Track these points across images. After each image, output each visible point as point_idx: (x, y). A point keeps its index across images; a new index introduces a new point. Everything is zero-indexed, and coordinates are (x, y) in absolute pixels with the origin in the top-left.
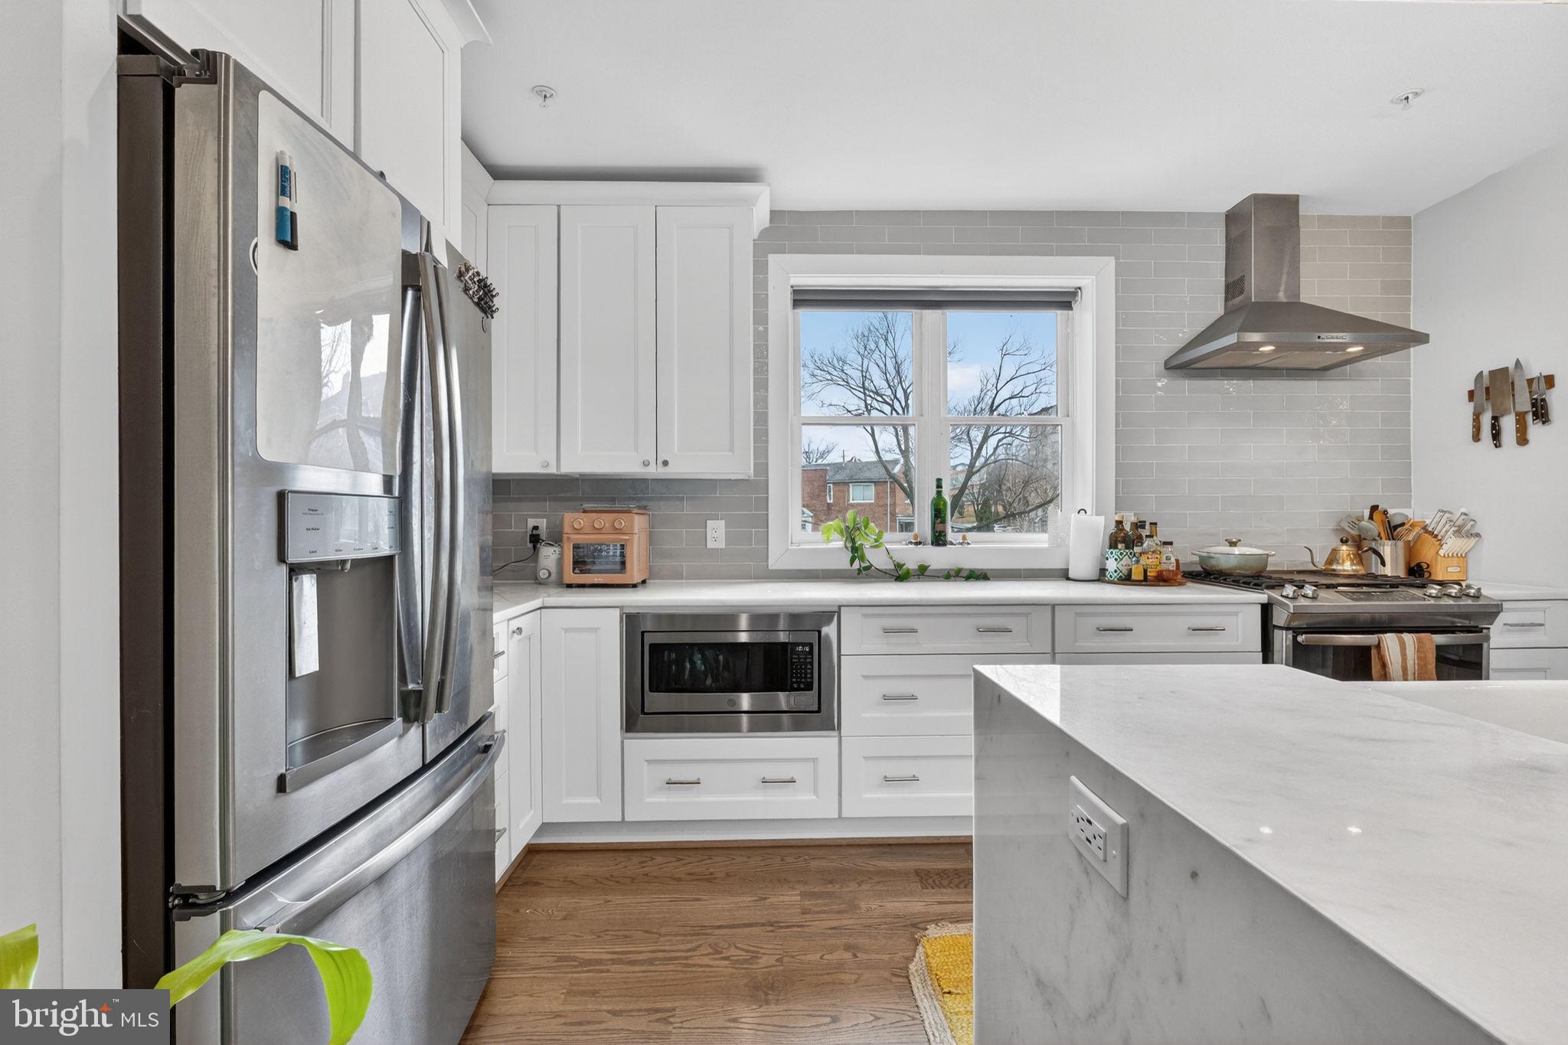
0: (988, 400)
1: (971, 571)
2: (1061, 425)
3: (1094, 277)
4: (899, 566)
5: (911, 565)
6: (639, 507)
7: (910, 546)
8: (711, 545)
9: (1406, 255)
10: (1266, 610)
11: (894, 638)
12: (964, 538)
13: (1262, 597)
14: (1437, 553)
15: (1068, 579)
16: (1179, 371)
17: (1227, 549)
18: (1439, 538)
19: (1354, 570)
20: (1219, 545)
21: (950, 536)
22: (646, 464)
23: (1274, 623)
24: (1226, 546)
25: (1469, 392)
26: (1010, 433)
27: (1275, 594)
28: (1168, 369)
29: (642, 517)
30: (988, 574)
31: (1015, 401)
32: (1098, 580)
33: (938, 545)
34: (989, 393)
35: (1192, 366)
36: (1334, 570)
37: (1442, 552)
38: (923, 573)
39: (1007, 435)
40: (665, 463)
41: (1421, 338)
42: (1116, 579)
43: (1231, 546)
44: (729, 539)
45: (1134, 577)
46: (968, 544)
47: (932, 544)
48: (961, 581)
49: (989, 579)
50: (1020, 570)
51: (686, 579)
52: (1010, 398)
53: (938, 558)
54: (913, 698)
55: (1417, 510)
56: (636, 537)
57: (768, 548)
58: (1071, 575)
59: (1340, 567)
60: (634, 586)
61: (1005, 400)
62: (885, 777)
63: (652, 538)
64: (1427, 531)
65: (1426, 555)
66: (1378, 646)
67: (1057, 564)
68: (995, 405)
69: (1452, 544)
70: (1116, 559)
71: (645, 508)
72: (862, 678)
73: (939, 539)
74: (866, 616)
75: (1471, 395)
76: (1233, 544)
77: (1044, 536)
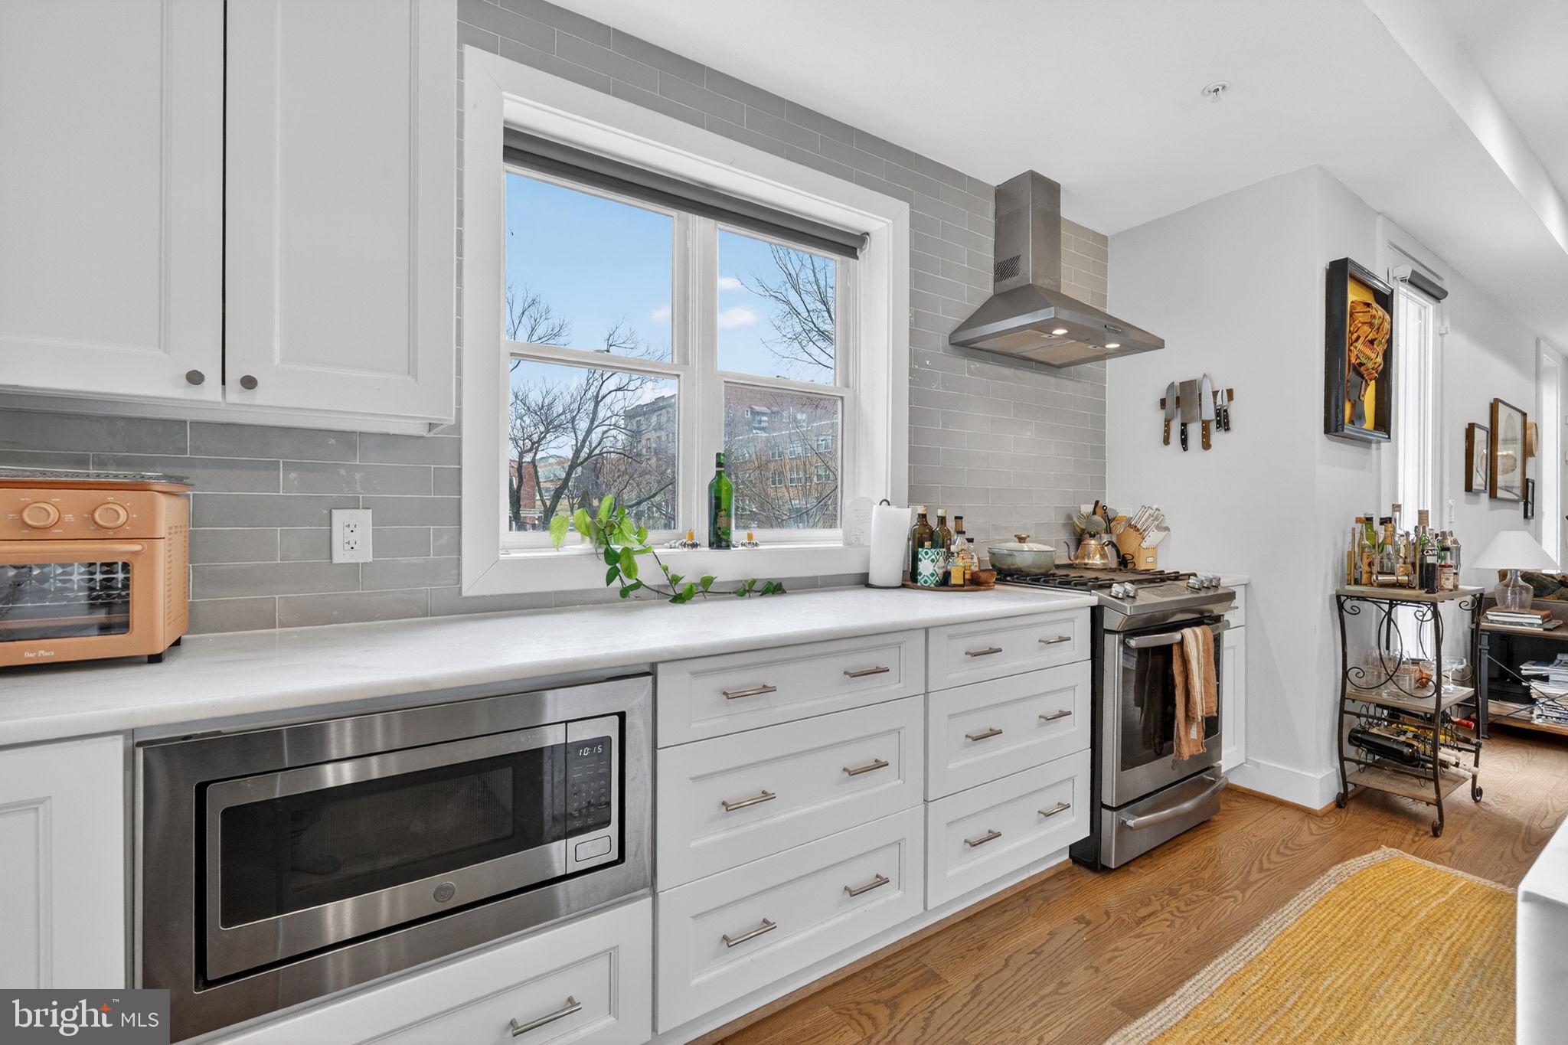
0: (593, 390)
1: (769, 583)
2: (842, 398)
3: (889, 221)
4: (674, 580)
5: (689, 578)
6: (169, 478)
7: (686, 550)
8: (341, 556)
9: (1103, 270)
10: (1096, 613)
11: (737, 706)
12: (750, 537)
13: (1092, 599)
14: (1140, 545)
15: (868, 586)
16: (960, 348)
17: (1015, 545)
18: (1141, 531)
19: (1104, 564)
20: (1008, 541)
21: (737, 535)
22: (195, 378)
23: (1105, 627)
24: (1015, 541)
25: (1161, 400)
26: (615, 425)
27: (1103, 594)
28: (952, 344)
29: (176, 503)
30: (784, 586)
31: (620, 393)
32: (903, 586)
33: (719, 547)
34: (595, 383)
35: (972, 345)
36: (1086, 564)
37: (1144, 545)
38: (705, 589)
39: (612, 427)
40: (249, 383)
41: (1159, 344)
42: (933, 585)
43: (1020, 542)
44: (380, 545)
45: (953, 581)
46: (756, 545)
47: (711, 545)
48: (755, 597)
49: (784, 592)
50: (817, 577)
51: (282, 625)
52: (616, 390)
53: (725, 565)
54: (766, 796)
55: (1121, 505)
56: (161, 546)
57: (459, 560)
58: (873, 580)
59: (1091, 562)
60: (155, 659)
61: (609, 393)
62: (725, 938)
63: (194, 548)
64: (1130, 526)
65: (1128, 548)
66: (1181, 643)
67: (854, 568)
68: (601, 394)
69: (1153, 537)
70: (933, 561)
71: (179, 480)
72: (690, 781)
73: (719, 540)
74: (695, 674)
75: (1163, 403)
76: (1021, 540)
77: (837, 533)
